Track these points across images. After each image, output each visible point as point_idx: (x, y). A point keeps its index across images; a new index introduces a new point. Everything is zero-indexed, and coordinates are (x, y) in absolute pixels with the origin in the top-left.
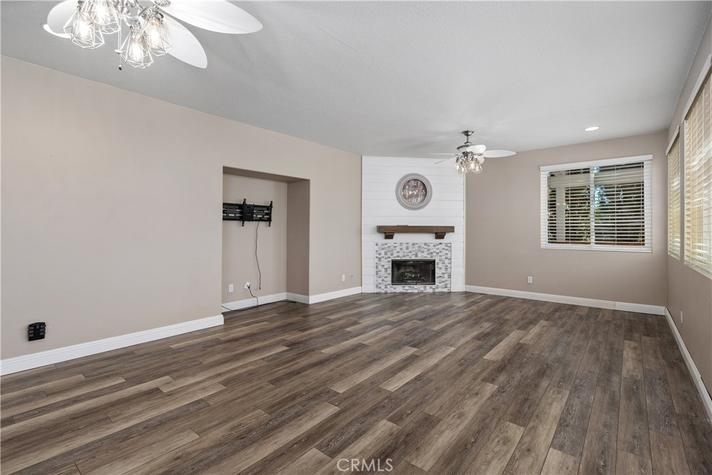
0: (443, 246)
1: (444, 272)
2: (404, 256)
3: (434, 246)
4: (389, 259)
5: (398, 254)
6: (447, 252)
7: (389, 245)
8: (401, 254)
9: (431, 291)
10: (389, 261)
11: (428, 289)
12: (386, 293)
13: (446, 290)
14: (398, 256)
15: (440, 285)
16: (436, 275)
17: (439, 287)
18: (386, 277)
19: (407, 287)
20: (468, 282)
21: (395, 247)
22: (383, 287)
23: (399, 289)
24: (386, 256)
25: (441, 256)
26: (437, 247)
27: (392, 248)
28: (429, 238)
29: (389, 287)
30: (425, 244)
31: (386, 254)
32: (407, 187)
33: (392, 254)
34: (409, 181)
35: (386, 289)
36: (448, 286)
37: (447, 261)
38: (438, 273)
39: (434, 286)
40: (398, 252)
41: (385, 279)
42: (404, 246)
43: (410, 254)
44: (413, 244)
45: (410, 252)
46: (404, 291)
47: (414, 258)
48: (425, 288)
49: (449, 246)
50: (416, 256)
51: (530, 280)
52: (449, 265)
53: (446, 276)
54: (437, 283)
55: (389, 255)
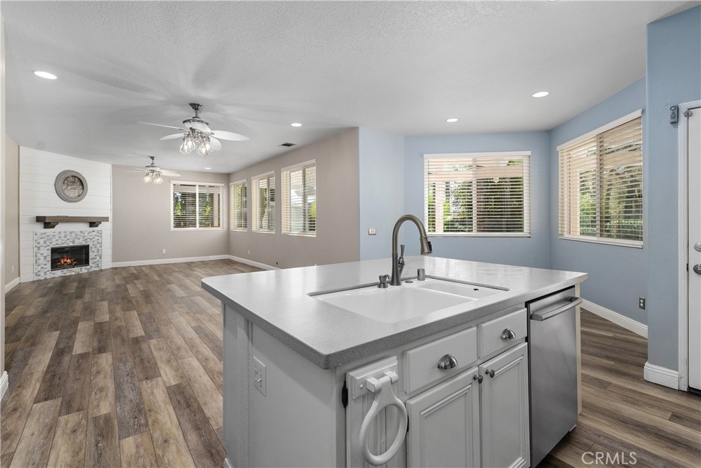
0: (95, 233)
1: (96, 254)
2: (63, 244)
3: (89, 233)
4: (48, 248)
5: (57, 242)
6: (98, 238)
7: (47, 234)
8: (60, 242)
9: (86, 271)
10: (48, 249)
11: (83, 270)
12: (46, 279)
13: (97, 269)
14: (57, 244)
15: (93, 265)
16: (90, 257)
17: (92, 267)
18: (46, 264)
19: (65, 271)
20: (114, 260)
21: (54, 236)
22: (42, 274)
23: (58, 273)
24: (45, 245)
25: (94, 241)
26: (91, 234)
27: (51, 236)
28: (85, 227)
29: (48, 273)
30: (81, 232)
31: (45, 242)
32: (66, 182)
33: (51, 243)
34: (68, 177)
35: (45, 276)
36: (100, 265)
37: (98, 246)
38: (91, 255)
39: (88, 267)
40: (57, 240)
41: (45, 267)
42: (62, 235)
43: (68, 241)
44: (71, 233)
45: (68, 240)
46: (63, 275)
47: (71, 244)
48: (81, 269)
49: (100, 233)
50: (74, 243)
51: (164, 251)
52: (100, 248)
53: (98, 258)
54: (91, 264)
55: (48, 243)
